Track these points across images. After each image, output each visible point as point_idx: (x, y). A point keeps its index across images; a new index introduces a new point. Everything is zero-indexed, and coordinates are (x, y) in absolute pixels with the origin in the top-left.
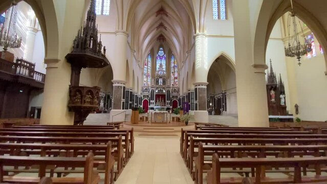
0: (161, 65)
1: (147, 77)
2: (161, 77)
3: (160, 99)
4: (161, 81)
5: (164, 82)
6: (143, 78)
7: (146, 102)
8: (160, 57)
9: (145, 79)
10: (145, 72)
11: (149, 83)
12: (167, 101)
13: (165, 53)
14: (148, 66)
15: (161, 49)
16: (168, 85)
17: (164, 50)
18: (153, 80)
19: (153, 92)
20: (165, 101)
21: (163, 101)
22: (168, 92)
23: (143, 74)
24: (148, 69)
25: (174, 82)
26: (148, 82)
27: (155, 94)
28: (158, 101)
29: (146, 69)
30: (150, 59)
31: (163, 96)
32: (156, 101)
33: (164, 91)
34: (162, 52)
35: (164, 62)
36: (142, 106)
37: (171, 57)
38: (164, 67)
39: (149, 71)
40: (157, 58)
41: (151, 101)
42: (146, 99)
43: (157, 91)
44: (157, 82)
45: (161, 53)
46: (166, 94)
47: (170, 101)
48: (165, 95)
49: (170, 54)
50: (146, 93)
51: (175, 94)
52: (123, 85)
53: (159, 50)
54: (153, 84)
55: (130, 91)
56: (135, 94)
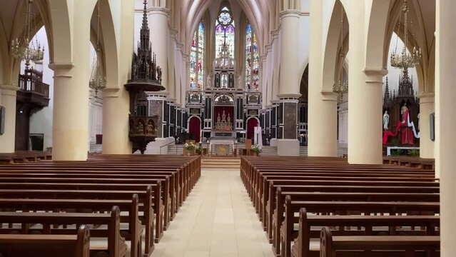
0: (225, 46)
1: (196, 70)
2: (224, 72)
3: (224, 115)
4: (224, 78)
5: (231, 82)
6: (188, 73)
7: (195, 121)
8: (223, 26)
9: (193, 76)
10: (193, 59)
11: (201, 82)
12: (237, 120)
13: (232, 19)
14: (197, 47)
15: (225, 9)
16: (240, 87)
17: (230, 12)
18: (209, 78)
19: (209, 100)
20: (232, 121)
21: (229, 119)
22: (239, 101)
23: (188, 64)
24: (197, 54)
25: (252, 80)
26: (198, 79)
27: (213, 105)
28: (219, 120)
29: (193, 54)
30: (201, 32)
31: (230, 110)
32: (215, 120)
33: (231, 100)
34: (228, 15)
35: (231, 39)
36: (187, 130)
37: (247, 28)
38: (232, 48)
39: (201, 56)
40: (216, 29)
41: (205, 120)
42: (195, 115)
43: (217, 100)
44: (218, 81)
45: (225, 17)
46: (235, 106)
47: (242, 121)
48: (232, 108)
49: (243, 21)
50: (195, 105)
51: (253, 106)
52: (163, 99)
53: (221, 12)
54: (208, 87)
55: (170, 104)
56: (177, 109)
